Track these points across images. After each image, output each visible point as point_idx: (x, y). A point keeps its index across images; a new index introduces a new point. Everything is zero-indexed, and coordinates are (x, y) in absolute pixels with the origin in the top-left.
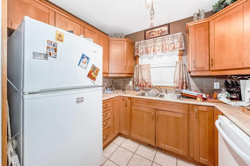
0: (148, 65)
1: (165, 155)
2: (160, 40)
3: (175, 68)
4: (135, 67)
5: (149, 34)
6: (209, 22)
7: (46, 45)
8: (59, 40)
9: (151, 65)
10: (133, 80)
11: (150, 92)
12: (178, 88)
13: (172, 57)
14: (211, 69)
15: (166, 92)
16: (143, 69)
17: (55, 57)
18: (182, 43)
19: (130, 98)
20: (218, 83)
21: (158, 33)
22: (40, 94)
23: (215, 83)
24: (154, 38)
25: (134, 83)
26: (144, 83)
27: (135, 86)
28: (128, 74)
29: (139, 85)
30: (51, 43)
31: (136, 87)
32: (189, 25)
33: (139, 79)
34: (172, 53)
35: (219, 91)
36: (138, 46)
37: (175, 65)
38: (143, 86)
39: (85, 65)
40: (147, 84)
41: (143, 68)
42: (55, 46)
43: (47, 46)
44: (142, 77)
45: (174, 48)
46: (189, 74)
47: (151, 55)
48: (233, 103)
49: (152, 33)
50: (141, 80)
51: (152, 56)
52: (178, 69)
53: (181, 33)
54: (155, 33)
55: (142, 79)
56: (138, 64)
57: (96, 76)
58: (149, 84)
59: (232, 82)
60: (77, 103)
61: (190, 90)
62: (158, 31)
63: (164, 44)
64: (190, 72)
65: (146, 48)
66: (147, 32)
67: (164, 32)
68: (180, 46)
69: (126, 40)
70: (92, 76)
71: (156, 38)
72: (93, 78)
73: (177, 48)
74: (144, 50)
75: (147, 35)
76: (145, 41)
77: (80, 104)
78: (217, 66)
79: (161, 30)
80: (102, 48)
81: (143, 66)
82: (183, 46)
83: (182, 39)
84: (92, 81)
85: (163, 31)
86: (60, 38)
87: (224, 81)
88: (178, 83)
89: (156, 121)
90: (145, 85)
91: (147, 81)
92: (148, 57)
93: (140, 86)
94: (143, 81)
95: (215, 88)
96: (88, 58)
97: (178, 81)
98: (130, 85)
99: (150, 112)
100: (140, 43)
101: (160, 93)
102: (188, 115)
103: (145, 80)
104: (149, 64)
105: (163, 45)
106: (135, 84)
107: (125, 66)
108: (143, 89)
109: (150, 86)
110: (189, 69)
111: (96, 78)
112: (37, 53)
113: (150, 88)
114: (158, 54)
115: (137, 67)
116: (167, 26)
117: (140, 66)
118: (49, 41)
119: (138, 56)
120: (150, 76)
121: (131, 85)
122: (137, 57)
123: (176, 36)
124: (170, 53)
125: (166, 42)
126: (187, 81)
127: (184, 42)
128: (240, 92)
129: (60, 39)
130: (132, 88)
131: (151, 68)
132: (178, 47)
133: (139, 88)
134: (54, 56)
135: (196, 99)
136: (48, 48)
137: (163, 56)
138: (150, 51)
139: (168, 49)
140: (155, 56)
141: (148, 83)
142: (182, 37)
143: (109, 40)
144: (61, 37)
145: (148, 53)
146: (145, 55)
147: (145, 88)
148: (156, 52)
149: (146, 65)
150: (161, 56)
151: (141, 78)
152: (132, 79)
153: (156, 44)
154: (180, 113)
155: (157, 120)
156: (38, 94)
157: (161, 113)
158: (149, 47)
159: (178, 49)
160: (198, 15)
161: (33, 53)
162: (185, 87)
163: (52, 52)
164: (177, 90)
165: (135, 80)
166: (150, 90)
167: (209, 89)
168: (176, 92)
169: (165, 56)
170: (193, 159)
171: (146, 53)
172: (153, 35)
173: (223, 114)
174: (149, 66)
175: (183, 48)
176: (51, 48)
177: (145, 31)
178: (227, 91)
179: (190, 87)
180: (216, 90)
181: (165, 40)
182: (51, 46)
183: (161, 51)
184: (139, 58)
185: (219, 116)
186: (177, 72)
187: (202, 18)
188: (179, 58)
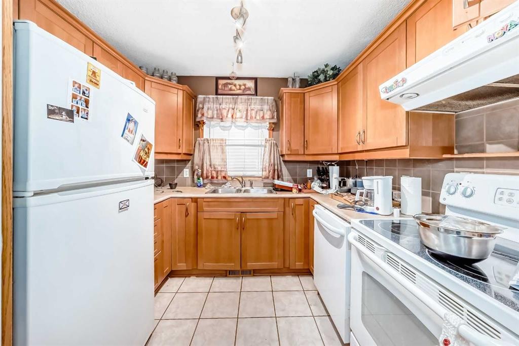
0: (222, 140)
1: (256, 277)
2: (243, 101)
3: (263, 148)
4: (197, 142)
5: (224, 87)
6: (304, 93)
7: (71, 91)
8: (92, 82)
9: (227, 141)
10: (192, 167)
11: (226, 187)
12: (268, 178)
13: (260, 130)
14: (306, 153)
15: (251, 185)
16: (213, 147)
17: (86, 117)
18: (274, 113)
19: (195, 200)
20: (311, 170)
21: (240, 89)
22: (60, 195)
23: (308, 170)
24: (234, 97)
25: (193, 172)
26: (213, 172)
27: (196, 177)
28: (185, 154)
29: (205, 175)
30: (80, 89)
31: (199, 179)
32: (285, 91)
33: (205, 165)
34: (260, 125)
35: (312, 179)
36: (203, 103)
37: (263, 143)
38: (212, 177)
39: (132, 136)
40: (219, 173)
41: (212, 145)
42: (86, 95)
43: (73, 94)
44: (210, 161)
45: (263, 117)
46: (281, 158)
47: (227, 123)
48: (324, 192)
49: (230, 86)
50: (208, 167)
51: (228, 125)
52: (267, 149)
53: (273, 98)
54: (234, 88)
55: (210, 165)
56: (203, 137)
57: (147, 158)
58: (223, 174)
59: (323, 168)
60: (119, 212)
61: (283, 180)
62: (240, 86)
63: (249, 109)
64: (283, 156)
65: (219, 111)
66: (221, 82)
67: (249, 89)
68: (271, 117)
69: (181, 88)
70: (142, 158)
71: (237, 97)
72: (142, 161)
73: (266, 119)
74: (215, 112)
75: (220, 87)
76: (217, 98)
77: (124, 213)
78: (312, 149)
79: (245, 85)
80: (154, 103)
81: (212, 141)
82: (275, 117)
83: (274, 107)
84: (140, 167)
85: (247, 86)
86: (94, 79)
87: (316, 166)
88: (267, 171)
89: (242, 229)
90: (215, 175)
91: (219, 168)
92: (220, 126)
93: (207, 177)
94: (212, 168)
95: (308, 176)
96: (136, 123)
97: (267, 168)
98: (185, 176)
99: (233, 217)
100: (208, 99)
101: (242, 187)
102: (284, 212)
103: (216, 166)
104: (224, 138)
105: (247, 110)
106: (197, 175)
107: (180, 140)
108: (212, 183)
109: (225, 177)
110: (281, 151)
111: (147, 163)
112: (55, 108)
113: (224, 181)
114: (238, 124)
115: (201, 143)
116: (254, 81)
117: (208, 140)
118: (76, 83)
119: (202, 122)
120: (224, 160)
121: (188, 176)
122: (200, 123)
123: (266, 101)
124: (257, 125)
125: (253, 106)
126: (279, 168)
127: (277, 111)
128: (329, 180)
129: (94, 81)
130: (189, 181)
131: (227, 145)
132: (268, 117)
133: (206, 181)
134: (84, 116)
135: (291, 191)
136: (74, 97)
137: (246, 127)
138: (227, 117)
139: (255, 118)
140: (233, 127)
141: (221, 171)
142: (274, 104)
143: (145, 80)
144: (95, 76)
145: (222, 119)
146: (216, 122)
147: (215, 181)
148: (236, 119)
149: (218, 140)
150: (243, 128)
151: (208, 163)
152: (189, 164)
153: (236, 106)
154: (274, 211)
155: (244, 229)
156: (56, 194)
157: (249, 216)
158: (225, 109)
159: (268, 120)
160: (293, 79)
161: (48, 107)
162: (276, 177)
163: (81, 107)
164: (266, 181)
165: (197, 167)
166: (225, 183)
167: (302, 178)
168: (265, 185)
169: (249, 128)
170: (289, 268)
171: (218, 117)
172: (231, 90)
173: (318, 203)
174: (224, 142)
175: (275, 121)
176: (79, 98)
177: (217, 79)
178: (319, 179)
179: (283, 176)
180: (310, 179)
181: (251, 103)
182: (80, 93)
183: (243, 120)
184: (205, 126)
185: (316, 206)
186: (265, 155)
187: (298, 86)
188: (269, 133)
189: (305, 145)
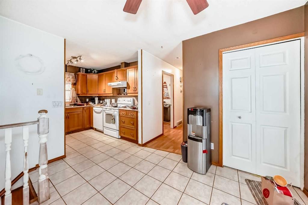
3: (70, 91)
6: (87, 75)
13: (69, 85)
14: (87, 94)
35: (89, 102)
45: (70, 80)
46: (77, 95)
53: (74, 74)
59: (93, 98)
68: (73, 81)
83: (74, 77)
87: (90, 98)
102: (83, 111)
123: (71, 75)
127: (76, 79)
128: (95, 101)
160: (82, 69)
170: (84, 128)
186: (71, 94)
187: (84, 72)
188: (72, 86)
189: (87, 91)
